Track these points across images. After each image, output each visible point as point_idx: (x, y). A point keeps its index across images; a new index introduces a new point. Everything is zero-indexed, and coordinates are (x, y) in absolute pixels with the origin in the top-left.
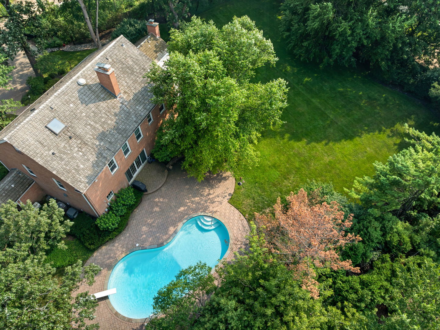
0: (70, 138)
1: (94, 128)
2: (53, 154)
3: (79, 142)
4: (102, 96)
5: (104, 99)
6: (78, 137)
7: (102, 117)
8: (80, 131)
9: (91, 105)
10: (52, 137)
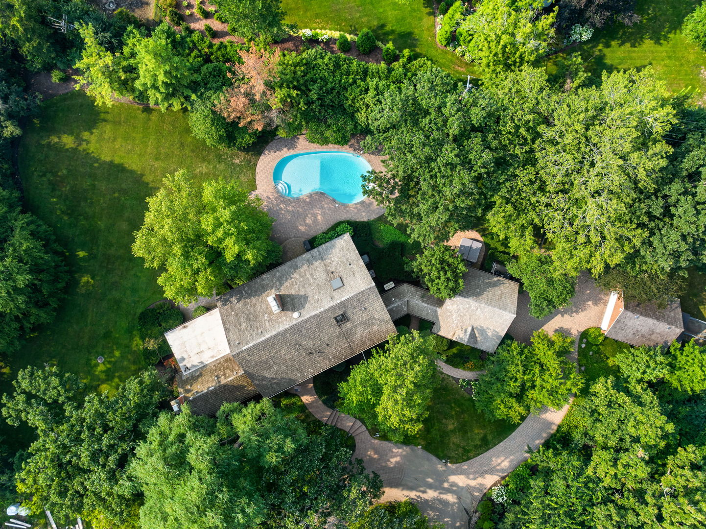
0: (332, 273)
1: (312, 275)
2: (350, 264)
3: (329, 268)
4: (289, 299)
5: (289, 296)
6: (327, 271)
7: (301, 282)
8: (323, 276)
9: (302, 294)
10: (344, 277)
